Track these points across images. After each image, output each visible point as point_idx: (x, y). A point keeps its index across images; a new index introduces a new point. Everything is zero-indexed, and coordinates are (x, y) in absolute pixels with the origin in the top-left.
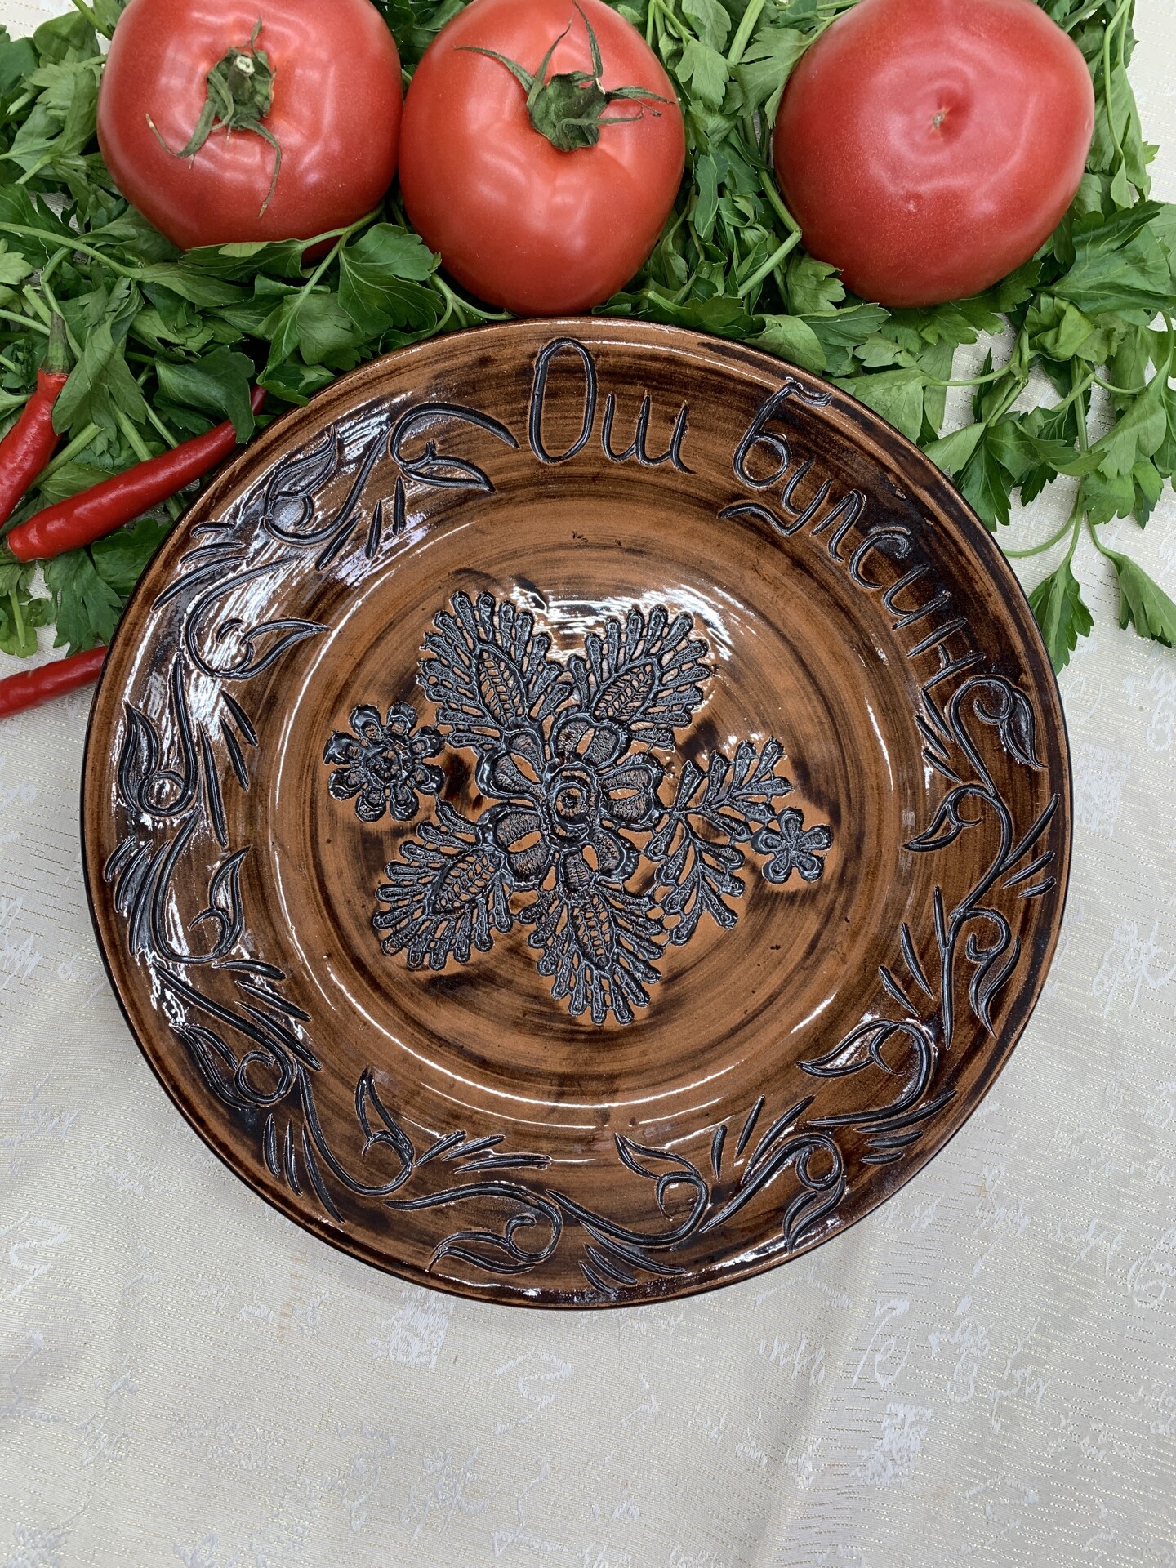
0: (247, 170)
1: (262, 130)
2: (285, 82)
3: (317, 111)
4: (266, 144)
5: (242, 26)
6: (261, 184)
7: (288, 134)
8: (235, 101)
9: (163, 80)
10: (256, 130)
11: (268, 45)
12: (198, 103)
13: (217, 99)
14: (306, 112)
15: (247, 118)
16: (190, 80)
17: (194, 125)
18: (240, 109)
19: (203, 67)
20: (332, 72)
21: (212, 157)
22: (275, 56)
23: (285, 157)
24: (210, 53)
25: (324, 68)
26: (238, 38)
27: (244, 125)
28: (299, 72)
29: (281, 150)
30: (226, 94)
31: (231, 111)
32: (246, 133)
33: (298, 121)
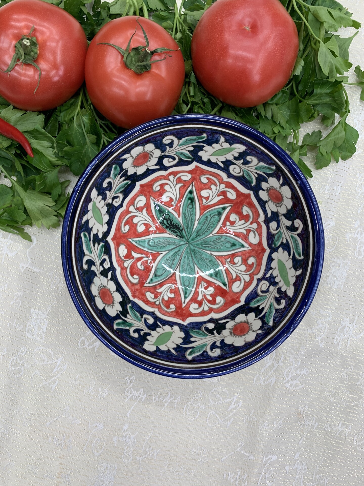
0: (29, 77)
1: (34, 64)
2: (42, 47)
3: (55, 57)
4: (35, 69)
5: (27, 27)
7: (44, 65)
8: (25, 54)
10: (32, 64)
11: (38, 34)
12: (12, 54)
13: (19, 53)
14: (51, 58)
15: (29, 59)
16: (10, 47)
17: (11, 61)
18: (27, 56)
19: (14, 42)
20: (60, 44)
21: (18, 73)
22: (40, 39)
23: (43, 73)
24: (16, 37)
25: (57, 42)
26: (26, 32)
27: (28, 62)
28: (48, 44)
29: (41, 71)
30: (22, 52)
31: (23, 57)
32: (29, 65)
33: (48, 61)
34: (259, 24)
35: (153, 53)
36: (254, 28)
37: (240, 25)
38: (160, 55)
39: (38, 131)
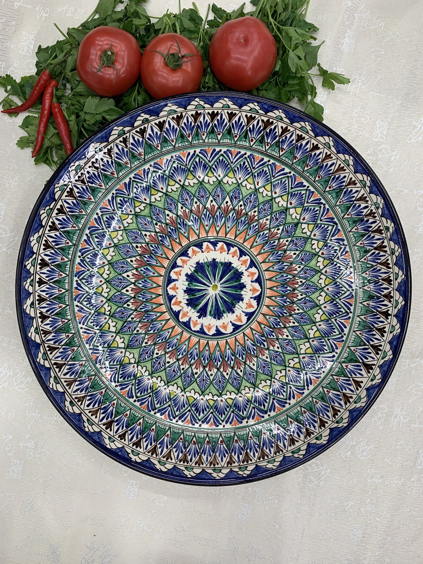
0: (110, 75)
1: (112, 66)
2: (117, 56)
3: (124, 61)
5: (107, 44)
6: (113, 77)
7: (118, 66)
8: (107, 60)
9: (91, 57)
11: (113, 48)
12: (99, 61)
13: (103, 60)
14: (121, 61)
15: (110, 63)
16: (96, 56)
17: (98, 66)
18: (108, 62)
19: (99, 53)
20: (126, 53)
21: (102, 72)
22: (115, 50)
23: (118, 72)
24: (100, 50)
25: (125, 52)
26: (107, 47)
28: (119, 53)
29: (117, 70)
30: (105, 59)
31: (106, 62)
32: (108, 67)
33: (120, 63)
34: (250, 38)
35: (183, 57)
36: (247, 41)
37: (238, 39)
38: (187, 58)
39: (112, 109)
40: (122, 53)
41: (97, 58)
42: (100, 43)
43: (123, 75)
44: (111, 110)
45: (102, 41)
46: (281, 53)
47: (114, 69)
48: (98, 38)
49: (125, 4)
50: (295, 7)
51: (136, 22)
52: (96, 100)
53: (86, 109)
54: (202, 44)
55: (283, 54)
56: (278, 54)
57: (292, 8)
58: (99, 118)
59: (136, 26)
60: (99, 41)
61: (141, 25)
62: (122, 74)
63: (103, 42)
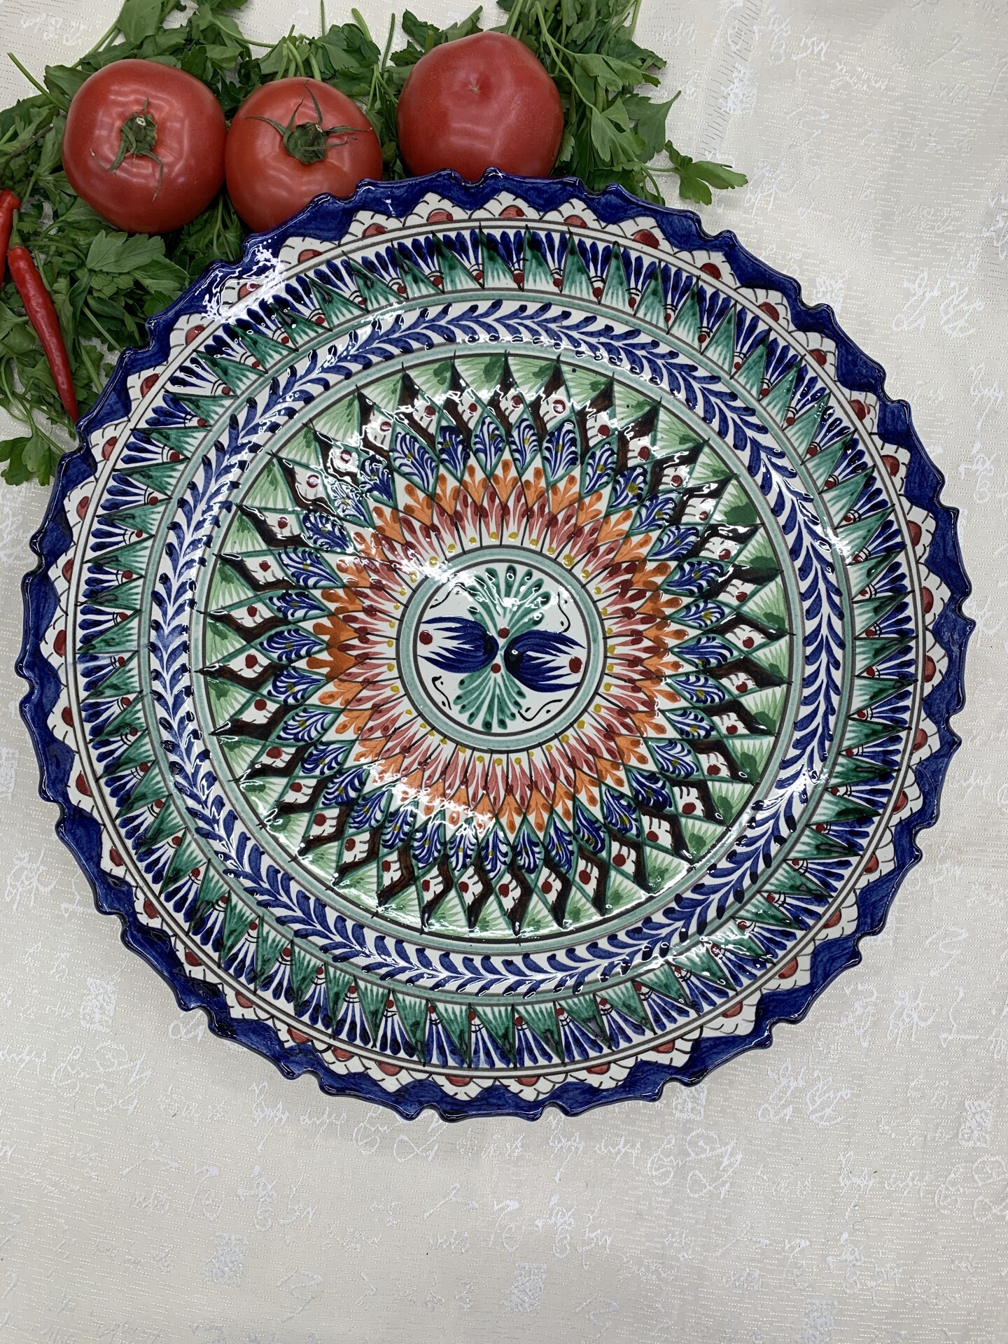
0: (145, 177)
1: (151, 155)
2: (162, 129)
3: (180, 143)
5: (138, 102)
6: (153, 183)
7: (166, 157)
8: (136, 141)
9: (97, 132)
10: (147, 155)
11: (152, 111)
12: (116, 143)
13: (127, 140)
14: (175, 145)
15: (143, 149)
16: (111, 131)
17: (115, 154)
18: (140, 145)
19: (118, 123)
20: (187, 123)
21: (124, 170)
22: (156, 116)
23: (165, 170)
24: (121, 116)
25: (182, 121)
26: (136, 108)
27: (142, 153)
28: (169, 124)
29: (162, 165)
30: (132, 138)
31: (134, 146)
32: (142, 157)
33: (171, 149)
34: (492, 81)
35: (328, 133)
36: (486, 88)
37: (464, 84)
38: (339, 136)
39: (158, 263)
40: (178, 125)
41: (114, 134)
42: (121, 99)
43: (181, 180)
44: (155, 263)
45: (125, 94)
46: (574, 119)
47: (155, 163)
48: (115, 88)
49: (189, 13)
50: (604, 11)
51: (214, 52)
52: (118, 241)
53: (90, 263)
54: (378, 105)
55: (580, 123)
56: (567, 123)
57: (599, 13)
58: (125, 283)
59: (213, 63)
60: (118, 93)
61: (228, 60)
62: (178, 175)
63: (127, 97)
